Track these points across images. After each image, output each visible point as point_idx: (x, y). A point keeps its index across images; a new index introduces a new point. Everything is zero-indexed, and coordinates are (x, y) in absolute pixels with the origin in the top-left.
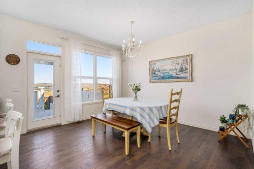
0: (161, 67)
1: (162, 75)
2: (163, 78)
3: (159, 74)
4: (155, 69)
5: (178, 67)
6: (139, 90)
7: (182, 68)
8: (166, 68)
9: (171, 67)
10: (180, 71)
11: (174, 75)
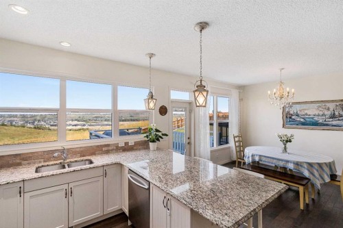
0: (300, 111)
1: (302, 120)
2: (303, 124)
3: (298, 119)
4: (292, 112)
5: (328, 113)
6: (290, 141)
7: (334, 114)
8: (309, 112)
9: (317, 113)
10: (331, 118)
11: (321, 121)
